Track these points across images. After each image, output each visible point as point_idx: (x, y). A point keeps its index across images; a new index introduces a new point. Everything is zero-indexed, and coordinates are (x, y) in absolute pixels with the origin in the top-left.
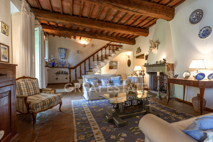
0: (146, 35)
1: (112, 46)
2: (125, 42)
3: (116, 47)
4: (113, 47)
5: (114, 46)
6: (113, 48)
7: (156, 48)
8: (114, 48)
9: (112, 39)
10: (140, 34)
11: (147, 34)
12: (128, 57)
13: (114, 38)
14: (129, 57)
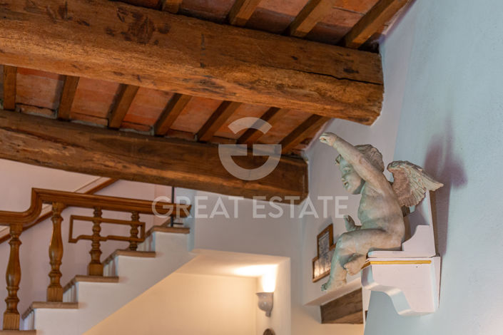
0: (357, 106)
1: (90, 212)
2: (202, 178)
3: (127, 216)
4: (97, 219)
5: (106, 214)
6: (97, 230)
7: (424, 233)
8: (106, 230)
9: (66, 144)
10: (280, 87)
11: (368, 90)
12: (262, 307)
13: (84, 139)
14: (268, 309)
